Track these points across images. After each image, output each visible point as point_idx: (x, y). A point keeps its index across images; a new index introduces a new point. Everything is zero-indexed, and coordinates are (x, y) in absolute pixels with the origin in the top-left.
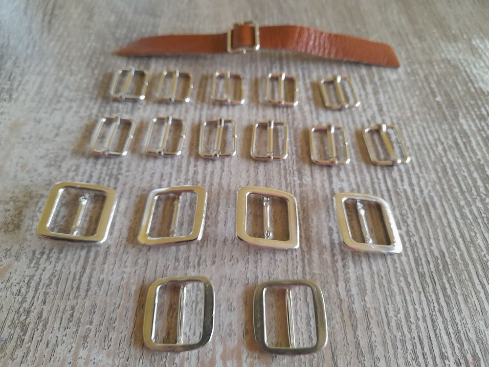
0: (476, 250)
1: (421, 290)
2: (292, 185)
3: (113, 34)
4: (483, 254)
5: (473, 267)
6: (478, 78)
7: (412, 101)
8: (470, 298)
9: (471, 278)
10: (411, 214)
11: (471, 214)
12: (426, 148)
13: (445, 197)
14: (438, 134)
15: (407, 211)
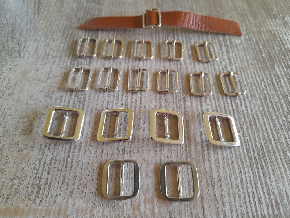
0: (280, 145)
1: (249, 166)
2: (180, 107)
3: (76, 15)
4: (284, 146)
5: (278, 154)
6: (287, 42)
7: (248, 57)
8: (276, 172)
9: (277, 160)
10: (246, 124)
11: (279, 124)
13: (265, 114)
14: (262, 77)
15: (243, 122)
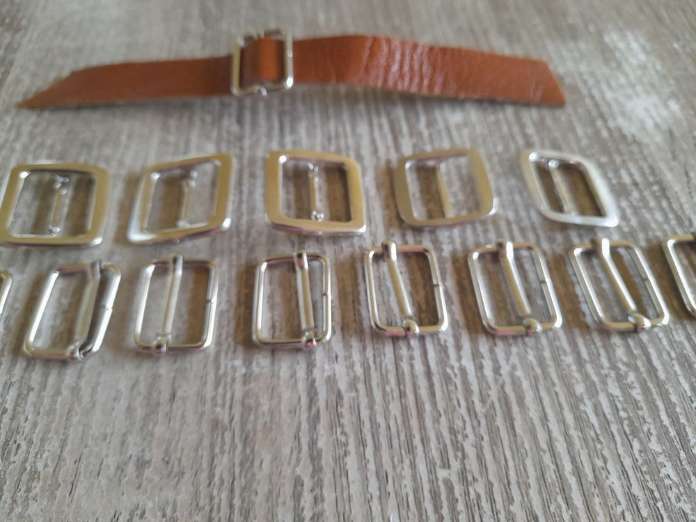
0: (605, 503)
2: (229, 379)
4: (619, 510)
6: (616, 109)
10: (473, 428)
11: (597, 414)
13: (545, 378)
15: (464, 422)
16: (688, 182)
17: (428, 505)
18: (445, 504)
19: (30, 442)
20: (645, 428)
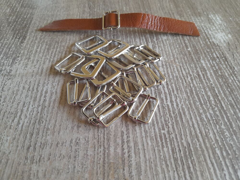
0: (209, 141)
1: (175, 169)
4: (213, 143)
5: (207, 152)
7: (174, 51)
8: (205, 174)
9: (205, 160)
10: (171, 120)
11: (206, 118)
12: (181, 79)
13: (191, 108)
14: (188, 70)
15: (169, 119)
16: (234, 57)
17: (159, 139)
18: (164, 139)
19: (46, 121)
20: (220, 122)
